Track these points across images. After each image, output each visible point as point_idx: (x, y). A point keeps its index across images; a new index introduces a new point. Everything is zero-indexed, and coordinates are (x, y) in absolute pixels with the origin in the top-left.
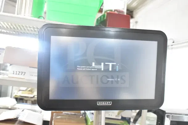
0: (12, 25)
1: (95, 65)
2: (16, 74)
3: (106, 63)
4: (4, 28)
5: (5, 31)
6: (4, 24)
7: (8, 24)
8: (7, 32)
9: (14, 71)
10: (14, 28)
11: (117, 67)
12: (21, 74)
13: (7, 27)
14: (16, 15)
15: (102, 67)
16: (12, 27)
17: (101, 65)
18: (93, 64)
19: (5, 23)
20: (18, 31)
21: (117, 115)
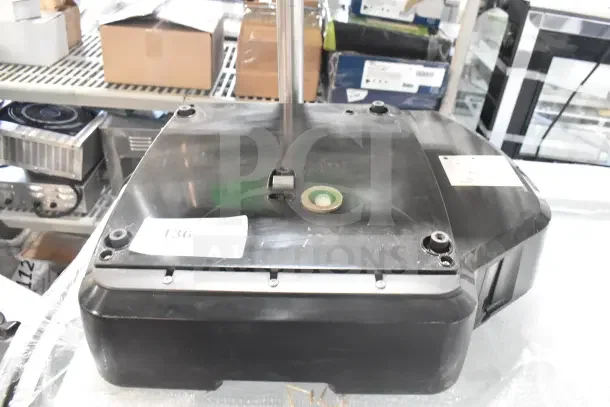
21: (403, 9)
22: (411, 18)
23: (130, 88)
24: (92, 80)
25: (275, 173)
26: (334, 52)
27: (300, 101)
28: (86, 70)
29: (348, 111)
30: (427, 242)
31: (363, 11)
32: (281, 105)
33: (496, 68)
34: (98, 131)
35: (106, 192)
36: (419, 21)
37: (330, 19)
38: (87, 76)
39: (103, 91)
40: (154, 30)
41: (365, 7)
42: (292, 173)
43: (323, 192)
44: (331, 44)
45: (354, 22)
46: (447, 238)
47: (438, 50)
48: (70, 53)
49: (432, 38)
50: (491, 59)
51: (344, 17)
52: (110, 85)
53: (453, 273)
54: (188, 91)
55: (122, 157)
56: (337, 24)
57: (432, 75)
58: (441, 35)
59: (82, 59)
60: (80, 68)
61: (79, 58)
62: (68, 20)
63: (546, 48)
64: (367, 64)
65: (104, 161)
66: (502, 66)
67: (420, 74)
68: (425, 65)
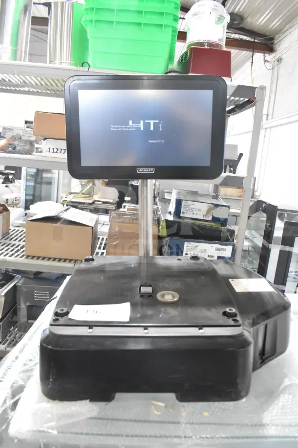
0: (42, 79)
1: (133, 123)
2: (53, 152)
3: (146, 121)
4: (32, 86)
5: (35, 91)
6: (32, 79)
7: (37, 79)
8: (37, 91)
9: (50, 148)
10: (46, 84)
11: (161, 125)
12: (60, 153)
13: (36, 84)
14: (48, 65)
15: (141, 125)
16: (43, 83)
17: (140, 123)
18: (131, 122)
19: (33, 77)
20: (52, 88)
21: (205, 213)
22: (210, 218)
23: (41, 259)
24: (17, 254)
25: (141, 286)
26: (165, 237)
27: (151, 255)
28: (12, 248)
29: (178, 259)
30: (225, 314)
31: (182, 215)
32: (141, 257)
33: (263, 245)
34: (15, 286)
35: (14, 330)
36: (215, 219)
37: (163, 219)
38: (13, 252)
39: (24, 260)
40: (59, 224)
41: (183, 213)
42: (150, 286)
43: (168, 294)
44: (164, 232)
45: (177, 220)
46: (234, 310)
47: (227, 236)
48: (2, 238)
49: (224, 229)
50: (259, 241)
51: (171, 218)
52: (28, 257)
53: (239, 326)
54: (76, 261)
55: (28, 304)
56: (167, 221)
57: (225, 250)
58: (229, 227)
59: (10, 242)
60: (9, 247)
61: (8, 242)
62: (4, 219)
63: (289, 234)
64: (186, 244)
65: (16, 307)
66: (266, 244)
67: (217, 249)
68: (220, 245)
